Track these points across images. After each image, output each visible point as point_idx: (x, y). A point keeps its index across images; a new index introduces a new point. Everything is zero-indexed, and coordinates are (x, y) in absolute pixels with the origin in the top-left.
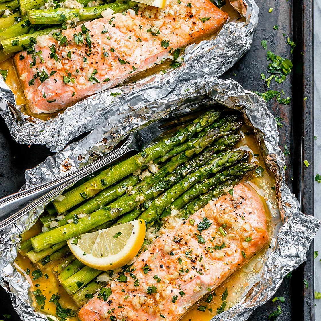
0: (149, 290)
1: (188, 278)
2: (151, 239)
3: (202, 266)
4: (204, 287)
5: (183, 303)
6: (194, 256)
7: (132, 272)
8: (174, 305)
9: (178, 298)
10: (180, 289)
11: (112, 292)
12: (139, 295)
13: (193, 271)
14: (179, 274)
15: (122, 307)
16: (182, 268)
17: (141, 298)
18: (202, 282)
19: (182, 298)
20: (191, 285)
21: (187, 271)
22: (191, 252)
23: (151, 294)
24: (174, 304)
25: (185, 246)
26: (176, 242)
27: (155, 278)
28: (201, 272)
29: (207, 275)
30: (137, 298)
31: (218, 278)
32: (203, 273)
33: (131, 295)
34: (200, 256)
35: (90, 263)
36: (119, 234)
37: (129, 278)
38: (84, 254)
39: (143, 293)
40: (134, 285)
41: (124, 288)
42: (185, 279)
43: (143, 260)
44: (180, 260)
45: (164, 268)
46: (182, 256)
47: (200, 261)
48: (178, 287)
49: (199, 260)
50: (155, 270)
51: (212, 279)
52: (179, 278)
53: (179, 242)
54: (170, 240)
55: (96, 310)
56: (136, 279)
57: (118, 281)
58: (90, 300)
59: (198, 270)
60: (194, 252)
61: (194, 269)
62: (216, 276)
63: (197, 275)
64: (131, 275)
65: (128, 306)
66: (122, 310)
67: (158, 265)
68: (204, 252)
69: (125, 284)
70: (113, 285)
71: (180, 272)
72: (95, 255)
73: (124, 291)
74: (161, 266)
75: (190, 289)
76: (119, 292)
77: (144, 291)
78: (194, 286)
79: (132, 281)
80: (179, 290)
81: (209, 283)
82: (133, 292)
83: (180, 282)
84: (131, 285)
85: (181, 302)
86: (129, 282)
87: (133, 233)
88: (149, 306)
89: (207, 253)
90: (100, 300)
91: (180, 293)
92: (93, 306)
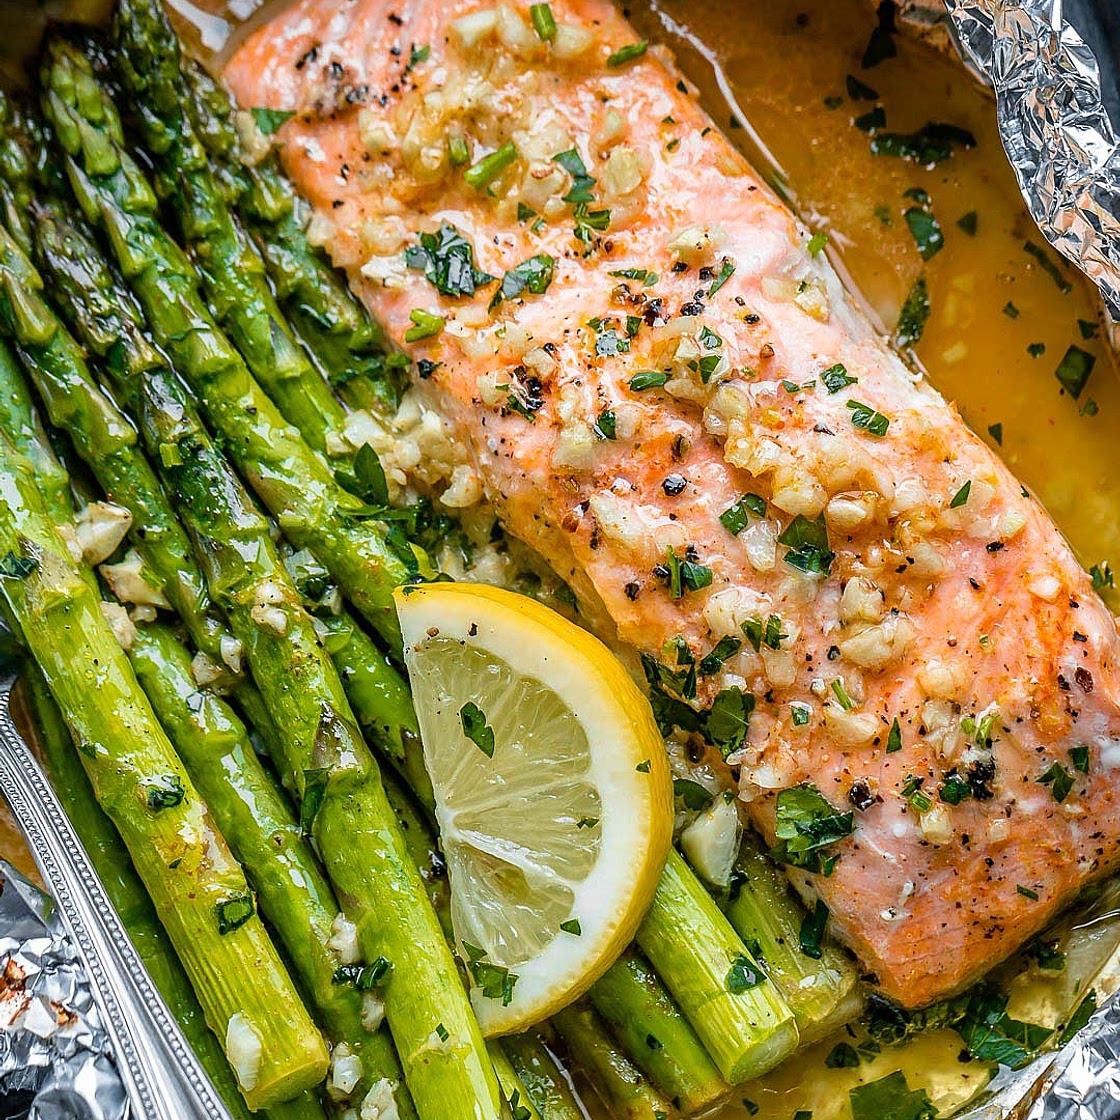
1: (751, 337)
3: (681, 268)
6: (626, 310)
7: (692, 662)
8: (901, 424)
9: (863, 401)
10: (813, 385)
11: (804, 787)
12: (830, 625)
13: (709, 312)
14: (725, 382)
15: (897, 730)
16: (692, 365)
18: (773, 271)
19: (862, 381)
20: (785, 328)
22: (595, 324)
23: (832, 555)
24: (894, 424)
25: (564, 355)
26: (539, 405)
27: (737, 524)
30: (847, 637)
31: (752, 188)
32: (724, 261)
33: (828, 672)
34: (624, 280)
35: (629, 898)
36: (471, 719)
37: (731, 681)
38: (573, 928)
39: (817, 599)
40: (775, 645)
42: (756, 353)
43: (631, 591)
44: (639, 384)
45: (683, 472)
46: (616, 372)
47: (654, 279)
48: (801, 397)
49: (647, 285)
50: (689, 524)
53: (539, 388)
54: (523, 434)
55: (900, 889)
56: (741, 635)
57: (741, 746)
59: (705, 286)
60: (599, 310)
61: (699, 309)
62: (744, 198)
64: (712, 669)
65: (888, 695)
66: (909, 732)
68: (598, 262)
69: (761, 704)
70: (766, 777)
72: (582, 864)
75: (812, 336)
77: (812, 590)
78: (792, 315)
79: (746, 655)
80: (817, 392)
82: (809, 658)
84: (768, 665)
85: (881, 390)
86: (750, 682)
87: (473, 632)
88: (902, 569)
89: (609, 247)
90: (843, 858)
91: (834, 389)
92: (876, 906)
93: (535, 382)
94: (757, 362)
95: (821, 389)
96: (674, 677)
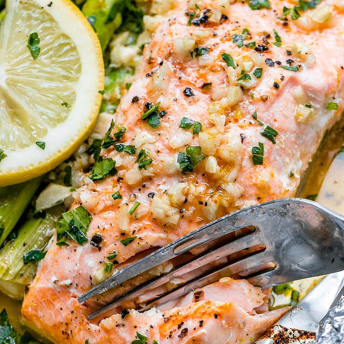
0: (182, 162)
1: (268, 90)
2: (131, 60)
3: (289, 53)
4: (318, 102)
5: (284, 162)
6: (258, 40)
7: (118, 140)
8: (264, 171)
9: (265, 150)
10: (261, 125)
11: (89, 215)
12: (163, 187)
13: (272, 69)
14: (242, 88)
15: (132, 240)
16: (243, 72)
17: (170, 192)
18: (306, 88)
19: (276, 147)
20: (282, 104)
21: (259, 74)
22: (246, 31)
23: (191, 171)
24: (262, 167)
25: (224, 25)
26: (196, 24)
27: (186, 126)
28: (295, 65)
29: (311, 67)
30: (161, 196)
32: (300, 66)
33: (142, 197)
34: (273, 35)
37: (118, 159)
39: (170, 176)
40: (140, 168)
41: (116, 190)
42: (262, 94)
44: (226, 58)
45: (197, 93)
46: (228, 47)
47: (279, 45)
48: (253, 122)
49: (275, 44)
50: (175, 107)
51: (327, 74)
52: (245, 97)
53: (205, 21)
54: (181, 24)
55: (66, 279)
56: (138, 152)
58: (41, 263)
59: (284, 64)
60: (251, 30)
61: (272, 65)
62: (335, 66)
63: (288, 74)
64: (119, 149)
65: (145, 228)
66: (134, 246)
67: (178, 93)
68: (278, 24)
69: (115, 178)
70: (85, 196)
71: (241, 82)
73: (120, 197)
74: (187, 94)
75: (285, 117)
76: (109, 203)
77: (172, 171)
78: (291, 106)
79: (131, 159)
80: (259, 128)
81: (326, 86)
82: (144, 186)
83: (252, 109)
84: (132, 170)
85: (278, 158)
86: (122, 168)
88: (201, 203)
89: (285, 25)
90: (68, 247)
91: (264, 135)
92: (55, 273)
93: (206, 18)
94: (259, 96)
95: (261, 129)
96: (109, 136)
